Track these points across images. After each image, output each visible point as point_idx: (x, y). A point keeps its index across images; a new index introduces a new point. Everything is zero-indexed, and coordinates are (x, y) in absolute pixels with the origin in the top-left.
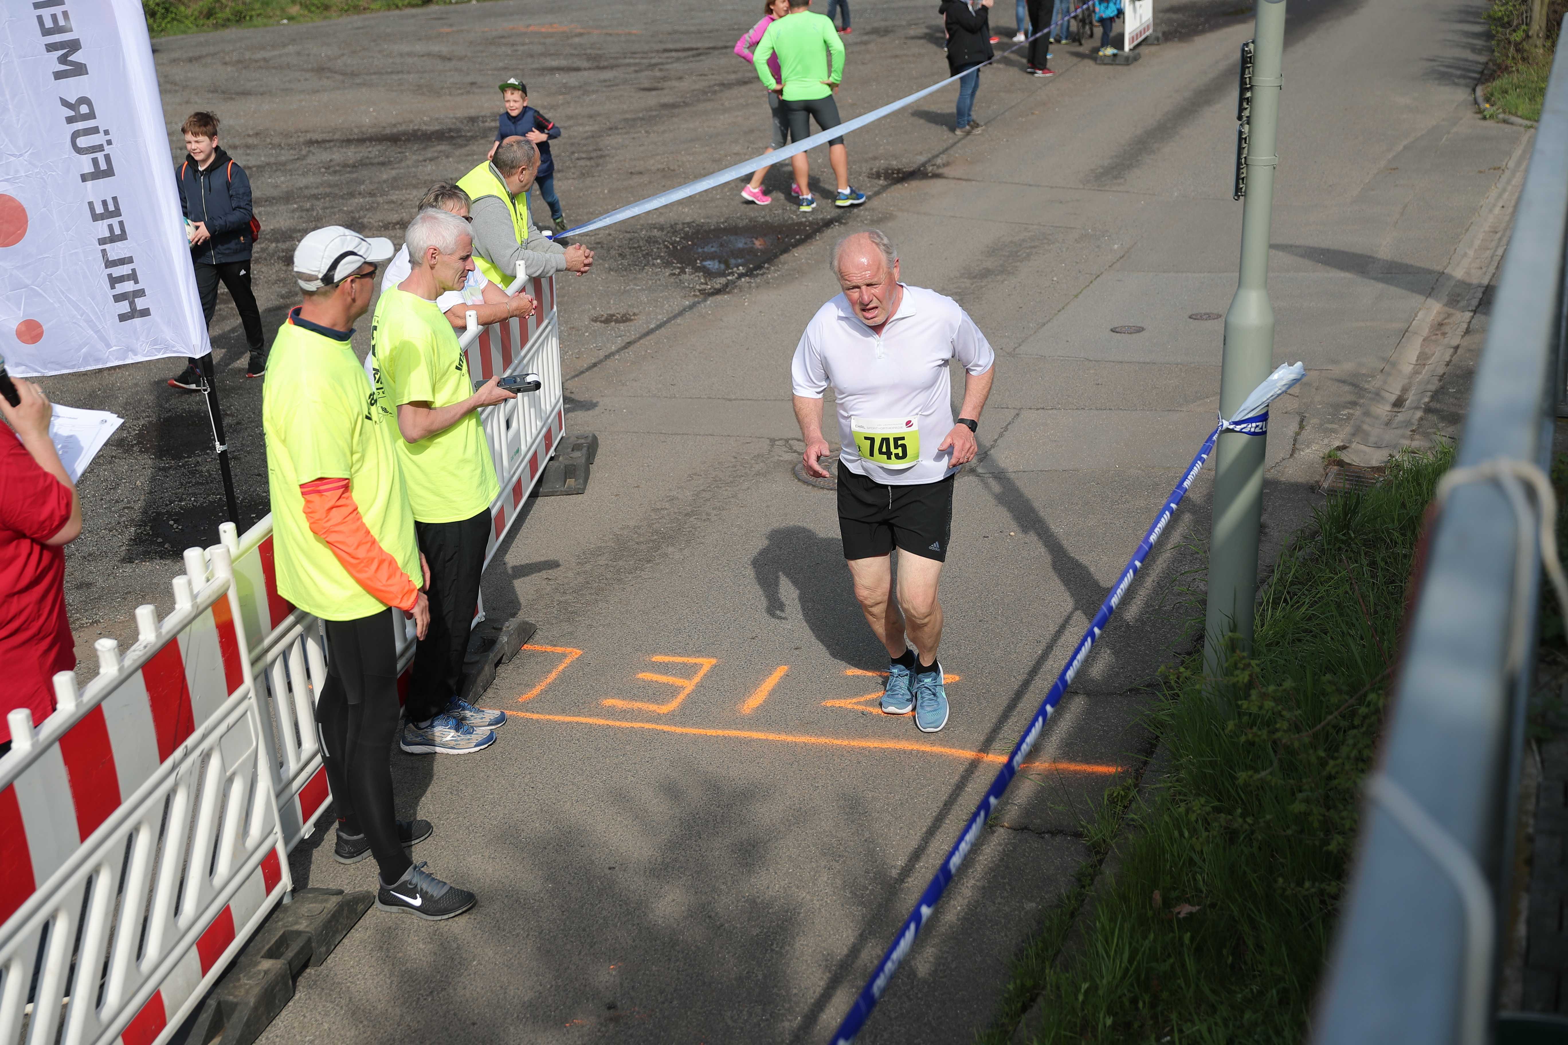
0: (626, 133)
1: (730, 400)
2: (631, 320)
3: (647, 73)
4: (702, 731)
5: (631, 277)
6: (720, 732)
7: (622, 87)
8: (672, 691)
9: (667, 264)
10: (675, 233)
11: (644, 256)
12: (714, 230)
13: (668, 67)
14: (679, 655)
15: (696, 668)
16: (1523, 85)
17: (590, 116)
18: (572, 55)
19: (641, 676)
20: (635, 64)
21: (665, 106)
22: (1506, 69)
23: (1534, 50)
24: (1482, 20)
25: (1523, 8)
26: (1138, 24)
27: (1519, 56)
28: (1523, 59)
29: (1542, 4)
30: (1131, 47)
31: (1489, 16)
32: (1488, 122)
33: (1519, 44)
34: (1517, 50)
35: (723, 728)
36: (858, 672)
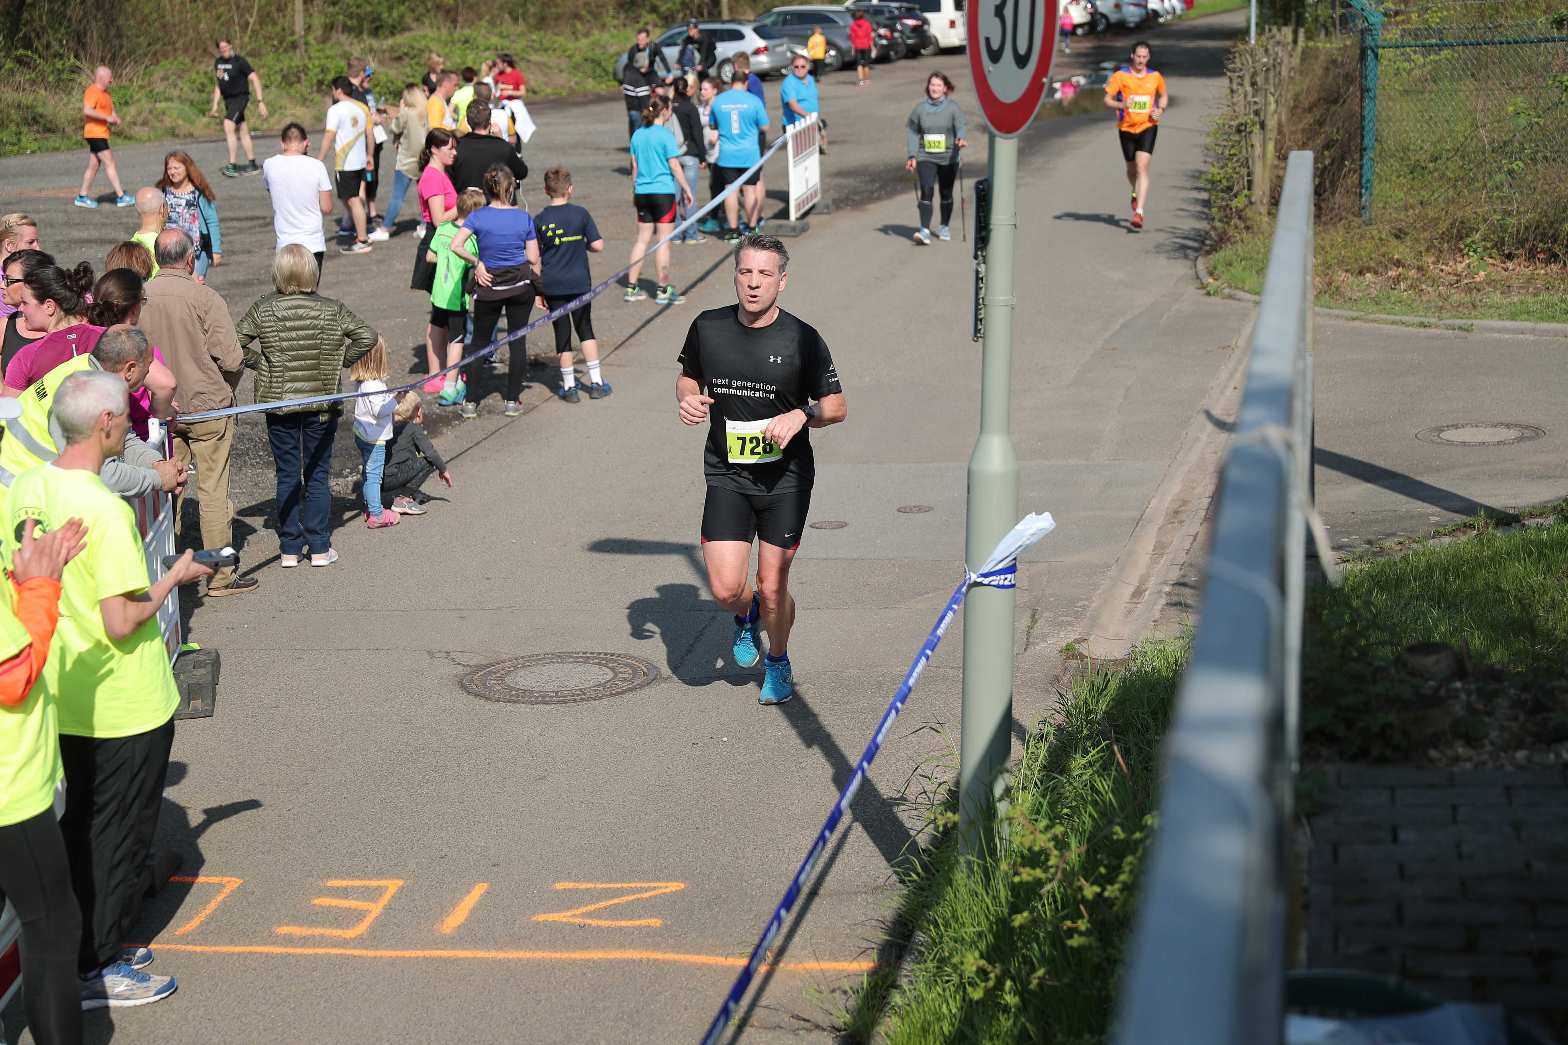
4: (399, 954)
6: (419, 953)
8: (357, 916)
14: (358, 878)
15: (380, 890)
16: (1248, 256)
19: (317, 901)
22: (1229, 240)
23: (1258, 218)
24: (1200, 184)
25: (1244, 171)
26: (804, 190)
27: (1243, 225)
28: (1248, 228)
29: (1264, 166)
30: (798, 215)
31: (1207, 180)
32: (1212, 298)
33: (1242, 211)
34: (1240, 218)
35: (423, 948)
36: (569, 886)
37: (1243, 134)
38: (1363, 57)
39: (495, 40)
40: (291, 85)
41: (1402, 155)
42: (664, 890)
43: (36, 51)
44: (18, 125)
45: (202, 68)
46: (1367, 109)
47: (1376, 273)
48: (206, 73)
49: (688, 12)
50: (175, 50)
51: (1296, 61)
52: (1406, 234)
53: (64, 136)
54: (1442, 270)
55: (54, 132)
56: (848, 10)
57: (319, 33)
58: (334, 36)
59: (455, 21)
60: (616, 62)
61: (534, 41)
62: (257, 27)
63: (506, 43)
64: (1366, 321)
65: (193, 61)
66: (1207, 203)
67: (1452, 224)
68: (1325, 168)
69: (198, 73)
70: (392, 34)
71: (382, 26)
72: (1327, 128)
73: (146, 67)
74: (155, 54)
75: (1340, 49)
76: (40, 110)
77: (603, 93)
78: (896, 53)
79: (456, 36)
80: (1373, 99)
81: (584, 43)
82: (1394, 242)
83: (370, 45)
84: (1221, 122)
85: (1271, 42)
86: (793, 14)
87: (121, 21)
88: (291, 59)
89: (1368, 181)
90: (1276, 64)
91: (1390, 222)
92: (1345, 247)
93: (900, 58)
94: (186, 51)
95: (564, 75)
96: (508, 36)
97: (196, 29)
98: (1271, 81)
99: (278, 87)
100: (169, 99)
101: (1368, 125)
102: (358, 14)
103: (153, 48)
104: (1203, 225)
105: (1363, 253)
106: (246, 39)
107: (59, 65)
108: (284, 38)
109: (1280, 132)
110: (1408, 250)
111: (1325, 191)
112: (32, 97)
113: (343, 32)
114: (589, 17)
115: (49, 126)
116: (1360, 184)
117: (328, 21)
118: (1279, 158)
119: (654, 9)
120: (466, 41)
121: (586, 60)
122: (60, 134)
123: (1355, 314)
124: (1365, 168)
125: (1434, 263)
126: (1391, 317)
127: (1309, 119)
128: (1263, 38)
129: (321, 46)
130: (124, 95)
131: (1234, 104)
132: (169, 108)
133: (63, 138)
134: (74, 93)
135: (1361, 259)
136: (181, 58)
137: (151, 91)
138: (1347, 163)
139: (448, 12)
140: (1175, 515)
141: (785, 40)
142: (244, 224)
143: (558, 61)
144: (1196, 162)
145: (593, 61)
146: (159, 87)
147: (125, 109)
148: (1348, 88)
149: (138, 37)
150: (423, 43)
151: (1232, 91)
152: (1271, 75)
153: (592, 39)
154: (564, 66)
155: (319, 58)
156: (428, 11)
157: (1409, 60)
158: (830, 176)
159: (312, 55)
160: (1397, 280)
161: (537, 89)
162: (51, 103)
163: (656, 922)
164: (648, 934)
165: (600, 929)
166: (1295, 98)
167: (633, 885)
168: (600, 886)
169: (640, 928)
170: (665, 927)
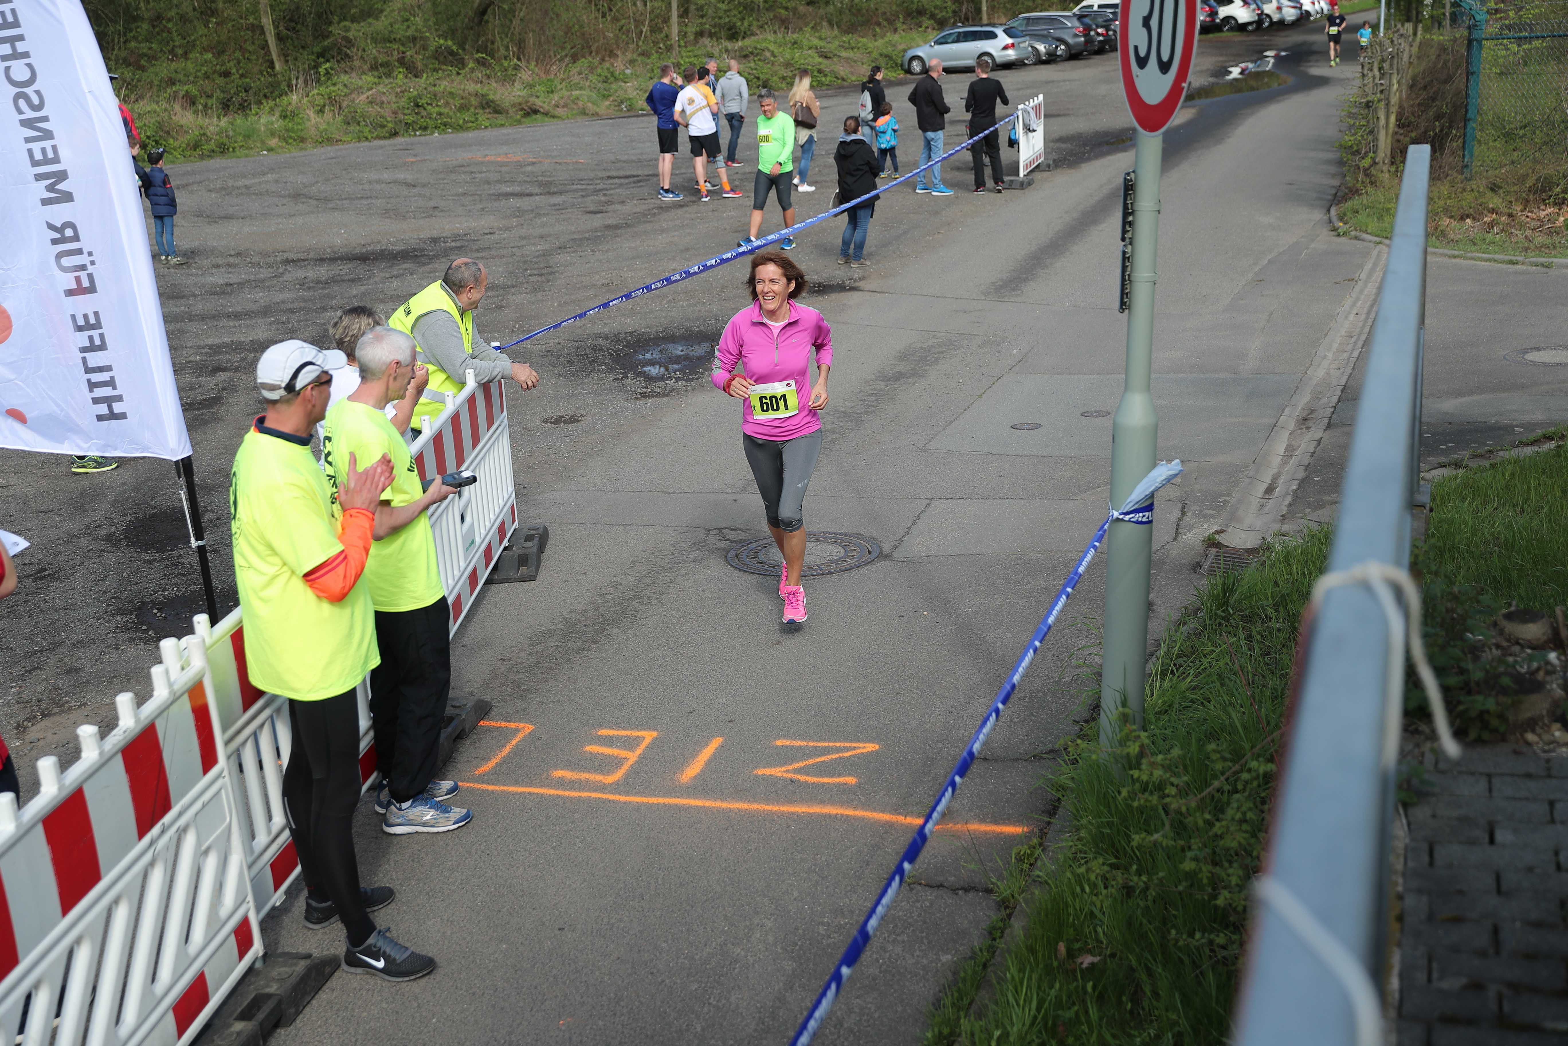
0: (575, 252)
1: (669, 493)
2: (579, 421)
3: (592, 197)
4: (645, 800)
5: (579, 381)
6: (661, 800)
7: (569, 210)
8: (618, 762)
9: (611, 370)
10: (618, 341)
11: (590, 363)
12: (653, 338)
13: (612, 192)
14: (623, 728)
15: (638, 740)
16: (1372, 205)
17: (542, 237)
18: (525, 181)
19: (588, 748)
20: (582, 190)
21: (609, 227)
22: (1357, 192)
23: (1380, 175)
24: (1333, 148)
25: (1371, 138)
26: (1031, 153)
27: (1368, 181)
28: (1372, 183)
29: (1387, 134)
30: (1026, 173)
31: (1340, 145)
32: (1342, 239)
33: (1367, 169)
34: (1367, 175)
35: (664, 796)
36: (787, 742)
37: (1371, 109)
38: (1470, 47)
41: (1498, 124)
42: (862, 751)
44: (476, 108)
45: (606, 65)
46: (1472, 87)
47: (1474, 219)
48: (609, 70)
50: (590, 52)
51: (1415, 48)
52: (1500, 188)
54: (1527, 217)
57: (691, 38)
58: (702, 40)
59: (787, 29)
62: (648, 35)
64: (1465, 258)
66: (1341, 163)
67: (1538, 180)
69: (603, 69)
70: (743, 38)
71: (735, 33)
72: (1438, 104)
75: (1451, 40)
76: (492, 97)
80: (1477, 80)
82: (1489, 194)
84: (1353, 99)
85: (1396, 35)
89: (1470, 144)
90: (1399, 52)
91: (1487, 178)
92: (1450, 199)
94: (597, 53)
98: (1396, 69)
100: (581, 89)
101: (1472, 101)
102: (720, 24)
104: (1338, 181)
105: (1464, 203)
106: (640, 43)
107: (506, 65)
110: (1501, 200)
112: (486, 88)
113: (708, 37)
114: (886, 23)
115: (497, 108)
116: (1463, 146)
117: (698, 29)
118: (1399, 126)
119: (933, 17)
120: (795, 43)
121: (881, 55)
122: (505, 114)
123: (1456, 253)
124: (1468, 134)
125: (1522, 211)
126: (1486, 256)
127: (1423, 95)
128: (1390, 32)
130: (551, 86)
131: (1364, 85)
132: (581, 95)
134: (516, 84)
135: (1463, 208)
137: (570, 83)
138: (1454, 132)
140: (1304, 422)
145: (887, 56)
146: (576, 79)
147: (551, 95)
148: (1456, 71)
150: (764, 44)
153: (887, 39)
154: (865, 61)
155: (689, 57)
156: (768, 21)
157: (1507, 49)
159: (684, 54)
160: (1492, 225)
161: (845, 77)
162: (499, 91)
163: (851, 780)
164: (844, 790)
165: (806, 784)
166: (1414, 79)
167: (838, 744)
168: (811, 744)
169: (839, 785)
170: (859, 785)
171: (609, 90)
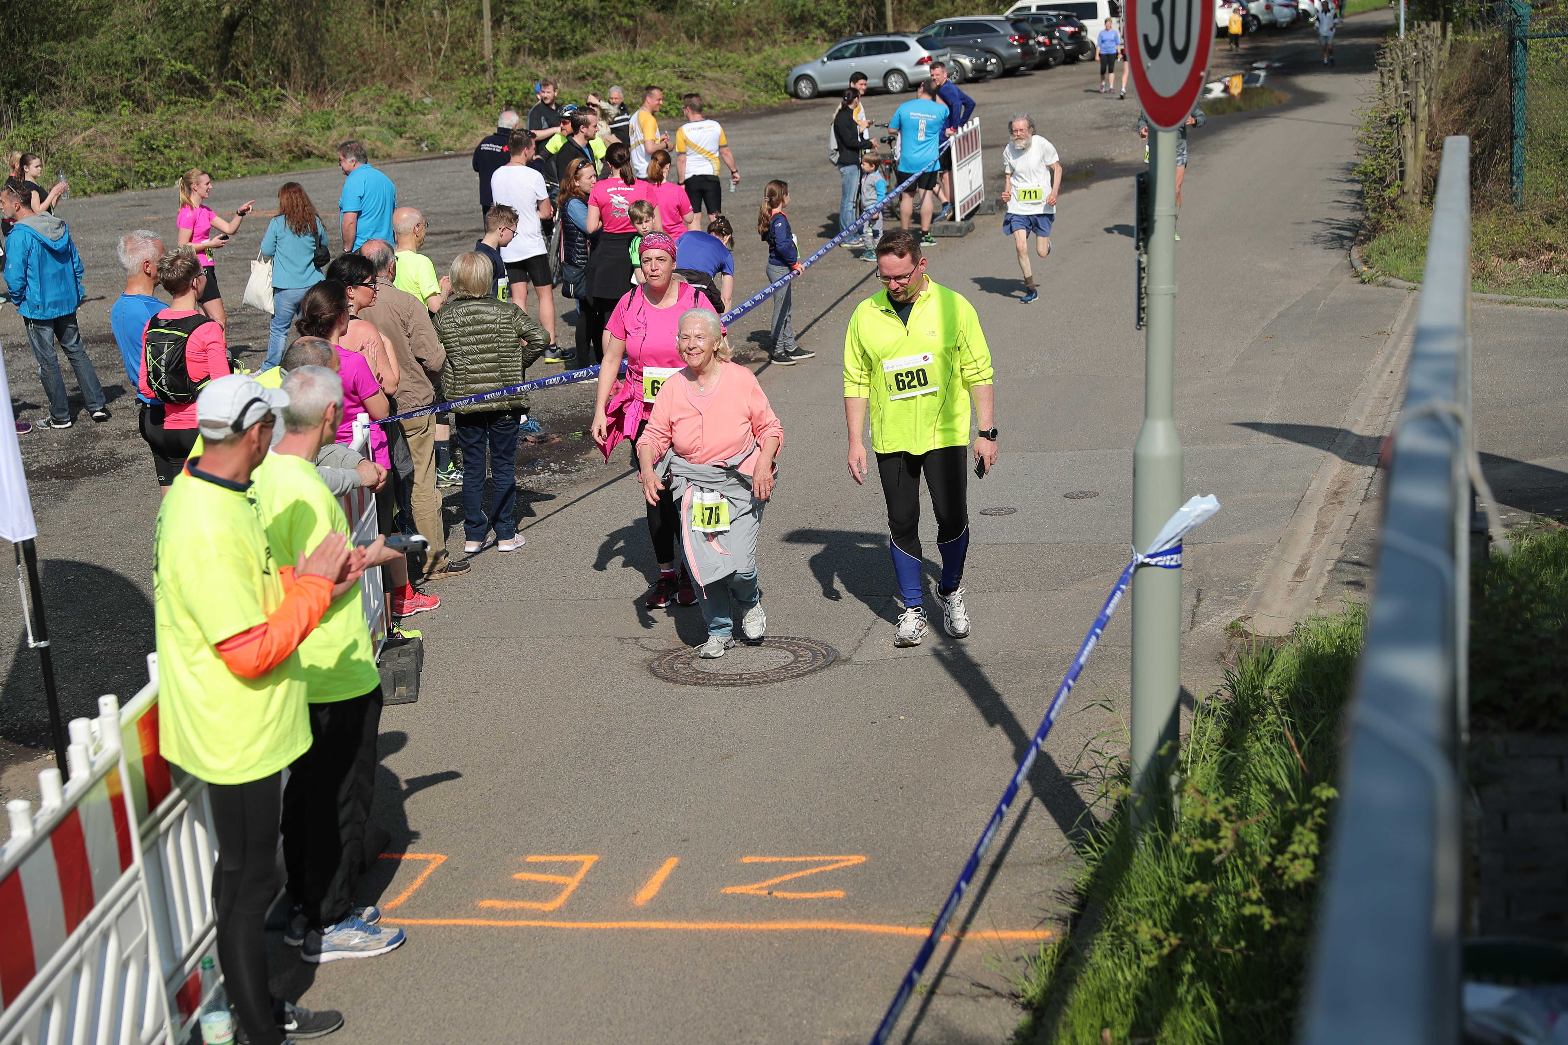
4: (596, 925)
6: (615, 925)
8: (557, 889)
14: (556, 854)
15: (576, 865)
16: (1402, 245)
19: (517, 876)
22: (1382, 229)
23: (1411, 208)
24: (1352, 177)
25: (1396, 162)
26: (969, 192)
27: (1396, 215)
28: (1400, 217)
29: (1416, 156)
30: (964, 216)
31: (1359, 172)
32: (1367, 287)
33: (1394, 201)
34: (1393, 208)
35: (618, 920)
36: (756, 859)
37: (1395, 126)
38: (1511, 48)
39: (672, 58)
40: (481, 106)
41: (1552, 142)
42: (846, 864)
43: (244, 82)
44: (229, 151)
45: (398, 92)
46: (1517, 98)
47: (1528, 257)
48: (402, 98)
49: (855, 26)
50: (374, 77)
51: (1445, 54)
53: (272, 160)
55: (262, 156)
56: (1008, 19)
57: (507, 57)
58: (521, 58)
59: (634, 42)
60: (788, 75)
61: (709, 58)
62: (449, 53)
63: (682, 60)
64: (1519, 304)
65: (390, 86)
66: (1360, 194)
68: (1476, 157)
69: (394, 97)
70: (576, 55)
71: (565, 48)
72: (1477, 119)
73: (347, 94)
74: (354, 81)
75: (1489, 41)
76: (249, 136)
77: (775, 105)
78: (1055, 59)
79: (635, 55)
80: (1523, 88)
81: (756, 58)
82: (1546, 227)
83: (555, 66)
84: (1373, 114)
85: (1420, 36)
86: (955, 25)
87: (322, 51)
88: (482, 82)
89: (1520, 168)
90: (1426, 58)
91: (1542, 208)
92: (1497, 234)
93: (1059, 64)
94: (383, 77)
95: (738, 89)
96: (685, 54)
97: (392, 56)
98: (1421, 75)
99: (468, 108)
100: (368, 123)
101: (1518, 114)
102: (543, 37)
103: (352, 76)
104: (1358, 216)
105: (1516, 239)
106: (439, 64)
107: (266, 94)
108: (475, 62)
109: (1432, 124)
110: (1559, 234)
111: (1476, 179)
112: (241, 124)
113: (529, 55)
114: (761, 34)
115: (257, 150)
116: (1511, 171)
117: (515, 45)
118: (1431, 148)
119: (822, 24)
120: (645, 60)
121: (759, 75)
122: (268, 158)
123: (1509, 298)
124: (1516, 156)
126: (1545, 300)
127: (1459, 110)
128: (1412, 33)
129: (509, 69)
130: (327, 120)
131: (1385, 97)
132: (369, 131)
133: (270, 162)
134: (280, 119)
135: (1513, 244)
136: (378, 85)
137: (351, 116)
138: (1497, 151)
139: (627, 33)
140: (1336, 496)
141: (948, 49)
142: (439, 238)
143: (732, 76)
144: (1349, 154)
145: (766, 76)
146: (359, 112)
147: (328, 133)
148: (1498, 79)
149: (338, 65)
150: (605, 62)
151: (1383, 85)
152: (1422, 68)
153: (765, 54)
154: (738, 81)
155: (508, 81)
156: (608, 32)
157: (1557, 50)
158: (993, 178)
159: (501, 77)
160: (1550, 264)
161: (712, 103)
162: (259, 129)
163: (839, 894)
164: (831, 905)
165: (785, 901)
166: (1446, 92)
167: (817, 858)
168: (785, 859)
169: (824, 900)
170: (848, 898)
171: (404, 125)
